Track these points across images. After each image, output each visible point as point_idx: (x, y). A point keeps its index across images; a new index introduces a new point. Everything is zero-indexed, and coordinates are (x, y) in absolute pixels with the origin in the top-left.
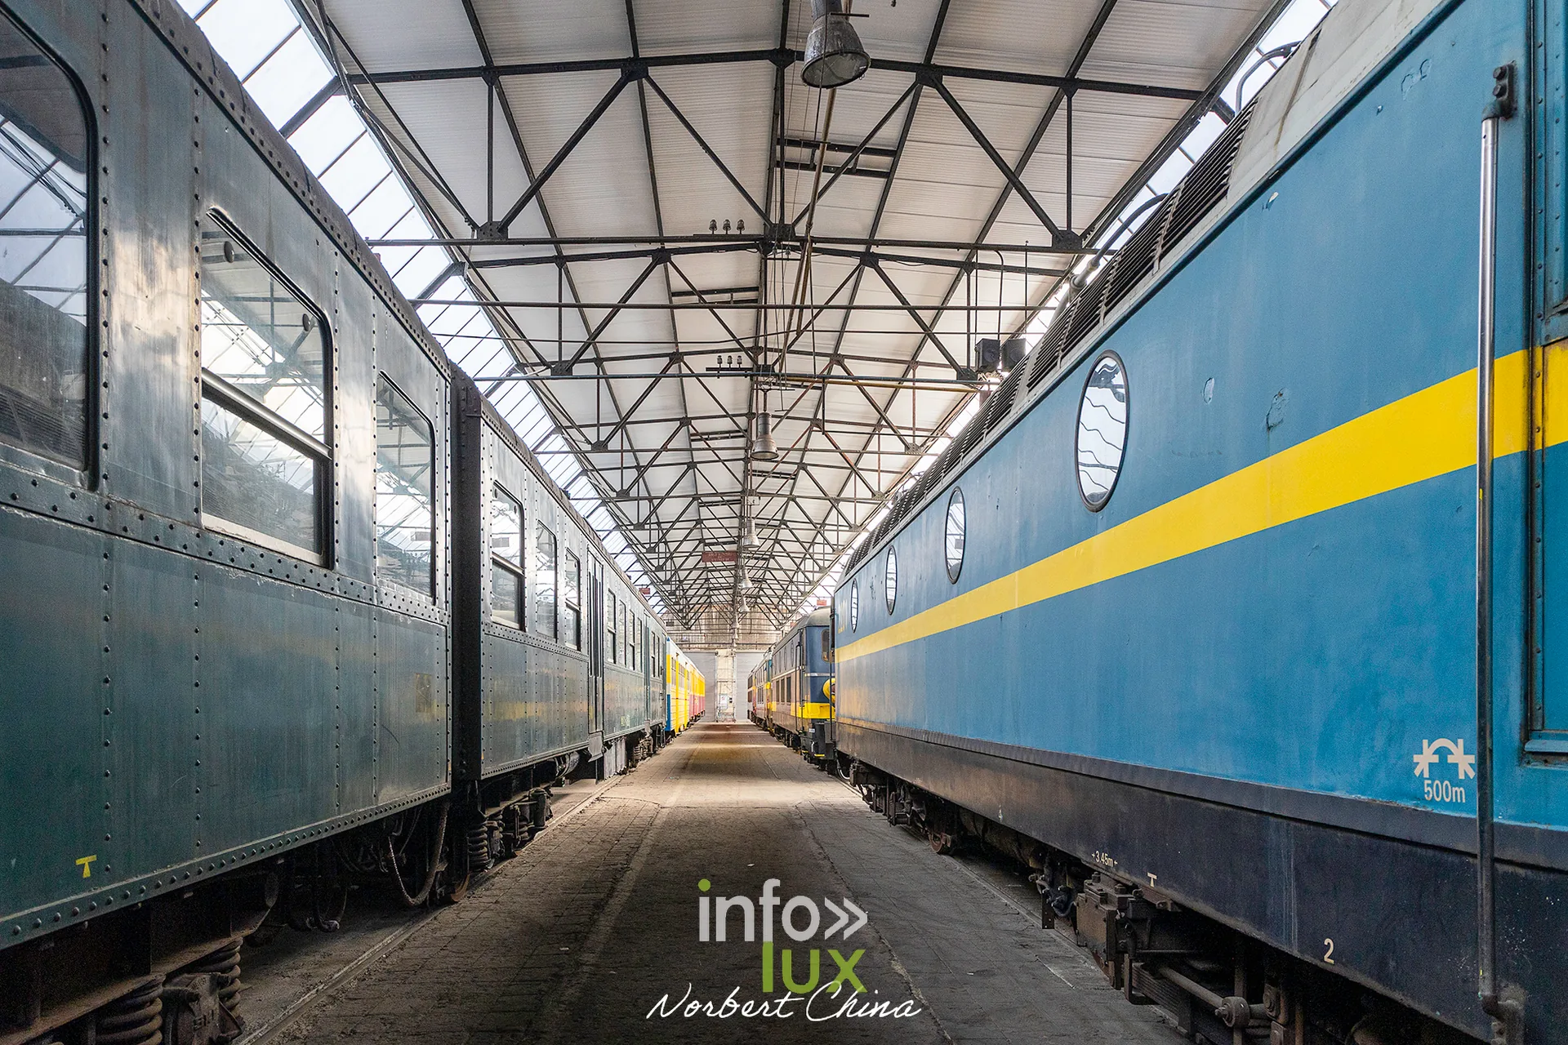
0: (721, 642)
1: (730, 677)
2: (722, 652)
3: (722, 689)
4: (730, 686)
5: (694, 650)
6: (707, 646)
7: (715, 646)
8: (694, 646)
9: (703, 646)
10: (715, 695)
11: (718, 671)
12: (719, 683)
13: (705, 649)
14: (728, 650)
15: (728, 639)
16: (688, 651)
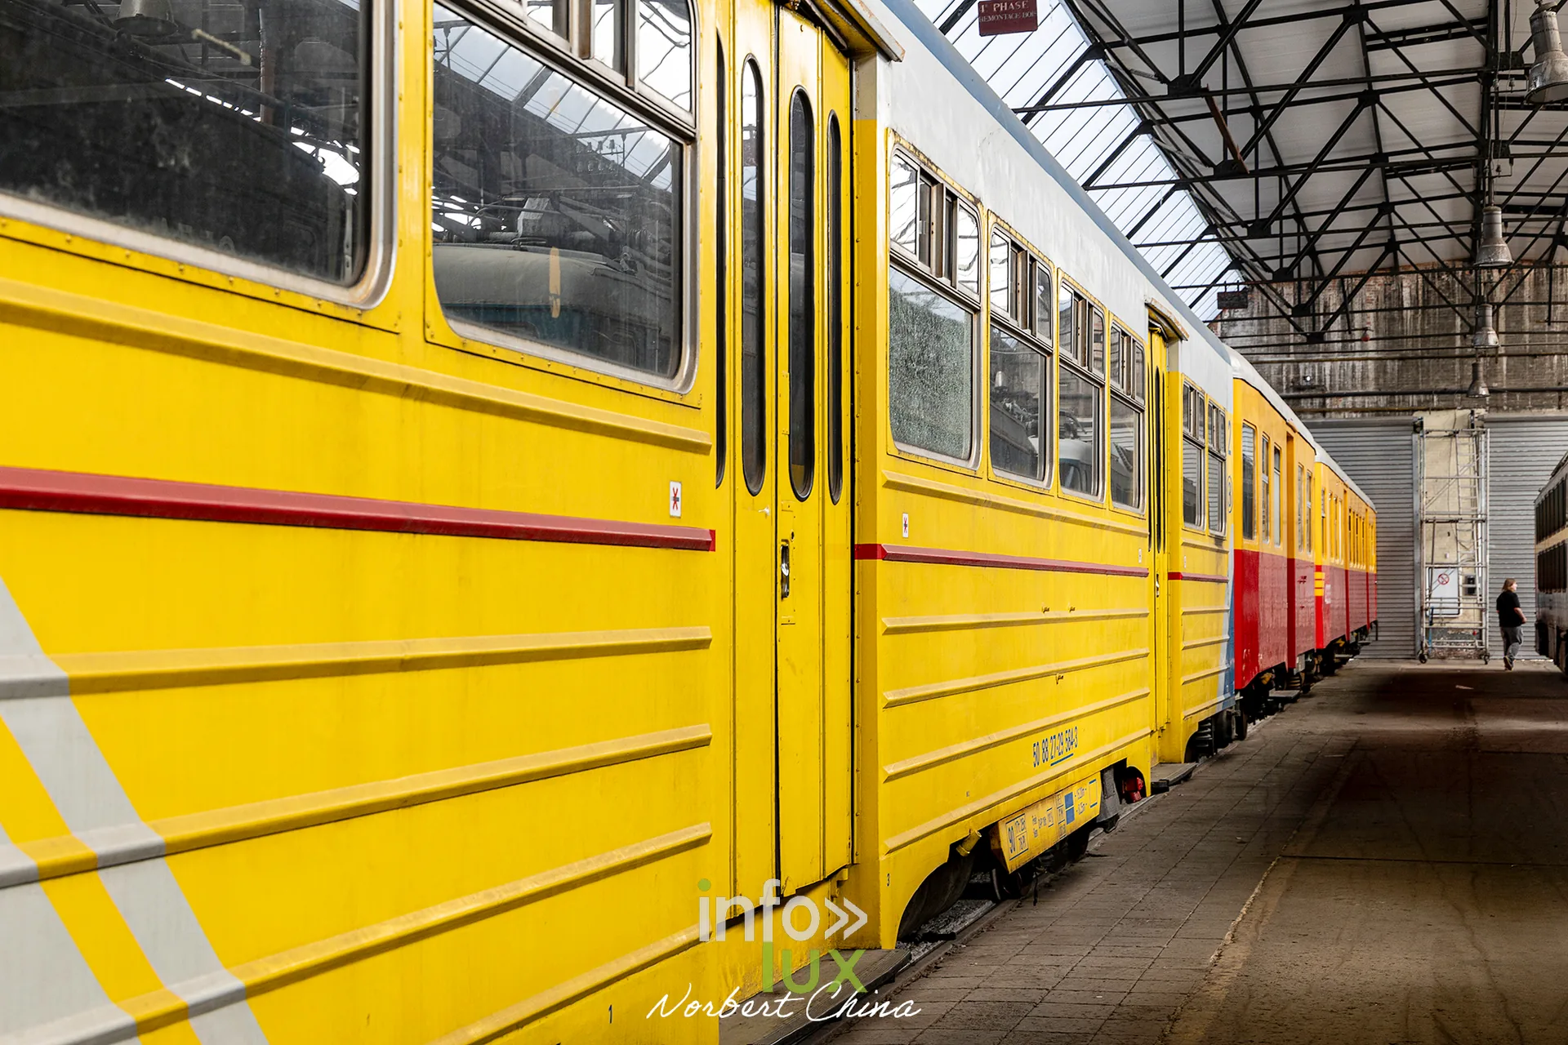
0: (1432, 386)
1: (1466, 505)
2: (1435, 421)
3: (1439, 547)
4: (1465, 537)
5: (1340, 417)
6: (1382, 401)
7: (1413, 400)
8: (1340, 403)
9: (1369, 402)
10: (1415, 570)
11: (1425, 486)
12: (1427, 528)
13: (1378, 411)
14: (1460, 413)
15: (1459, 374)
16: (1321, 420)
